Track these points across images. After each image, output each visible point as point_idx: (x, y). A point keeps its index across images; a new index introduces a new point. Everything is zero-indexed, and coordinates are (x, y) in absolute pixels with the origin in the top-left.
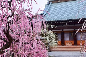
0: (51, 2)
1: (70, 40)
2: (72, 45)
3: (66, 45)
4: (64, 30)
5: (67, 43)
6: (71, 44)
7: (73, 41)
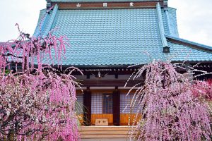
0: (56, 7)
1: (104, 112)
2: (110, 124)
3: (94, 125)
4: (91, 88)
5: (97, 121)
6: (107, 123)
7: (111, 116)
